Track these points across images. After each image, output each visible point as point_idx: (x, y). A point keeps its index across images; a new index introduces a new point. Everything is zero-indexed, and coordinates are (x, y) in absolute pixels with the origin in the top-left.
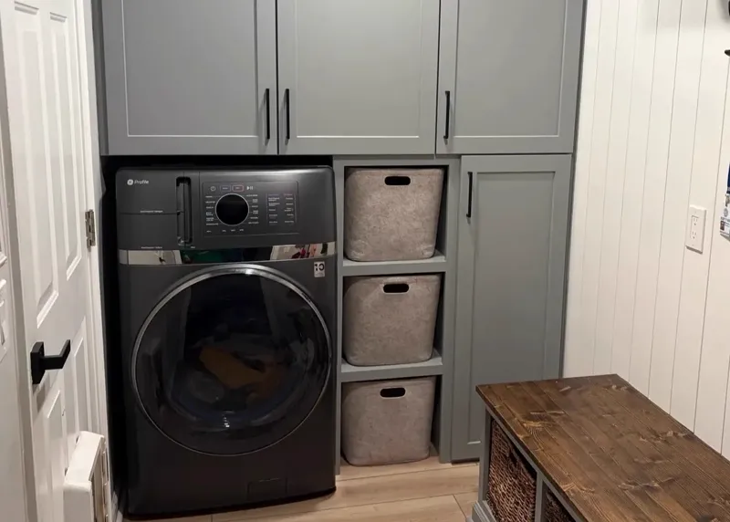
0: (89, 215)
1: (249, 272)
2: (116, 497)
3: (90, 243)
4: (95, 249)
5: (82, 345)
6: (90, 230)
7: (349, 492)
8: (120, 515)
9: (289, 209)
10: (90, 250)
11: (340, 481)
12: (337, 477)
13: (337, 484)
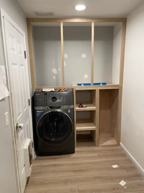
0: (29, 100)
1: (58, 111)
2: (35, 152)
3: (29, 105)
4: (30, 106)
5: (28, 123)
6: (29, 102)
7: (78, 152)
8: (36, 155)
9: (65, 99)
10: (29, 106)
11: (76, 149)
12: (75, 149)
13: (75, 150)
